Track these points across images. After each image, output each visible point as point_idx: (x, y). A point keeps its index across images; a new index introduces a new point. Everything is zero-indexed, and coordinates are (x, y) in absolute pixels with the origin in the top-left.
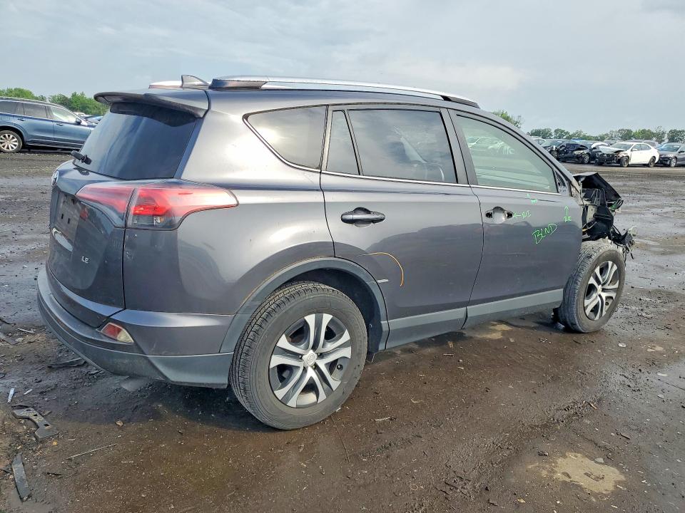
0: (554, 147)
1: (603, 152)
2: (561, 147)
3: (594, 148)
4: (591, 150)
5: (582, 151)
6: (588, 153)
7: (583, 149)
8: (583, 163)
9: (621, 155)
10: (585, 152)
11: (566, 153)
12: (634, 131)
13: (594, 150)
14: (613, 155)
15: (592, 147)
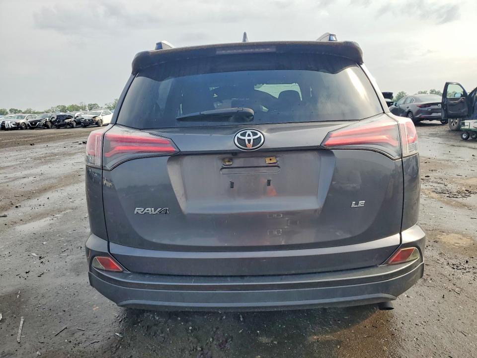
0: (47, 119)
1: (85, 118)
2: (52, 119)
3: (77, 117)
4: (75, 118)
5: (70, 120)
6: (74, 121)
7: (70, 118)
8: (73, 127)
9: (97, 119)
10: (73, 119)
11: (59, 122)
12: (67, 106)
13: (77, 118)
14: (92, 120)
15: (76, 116)
